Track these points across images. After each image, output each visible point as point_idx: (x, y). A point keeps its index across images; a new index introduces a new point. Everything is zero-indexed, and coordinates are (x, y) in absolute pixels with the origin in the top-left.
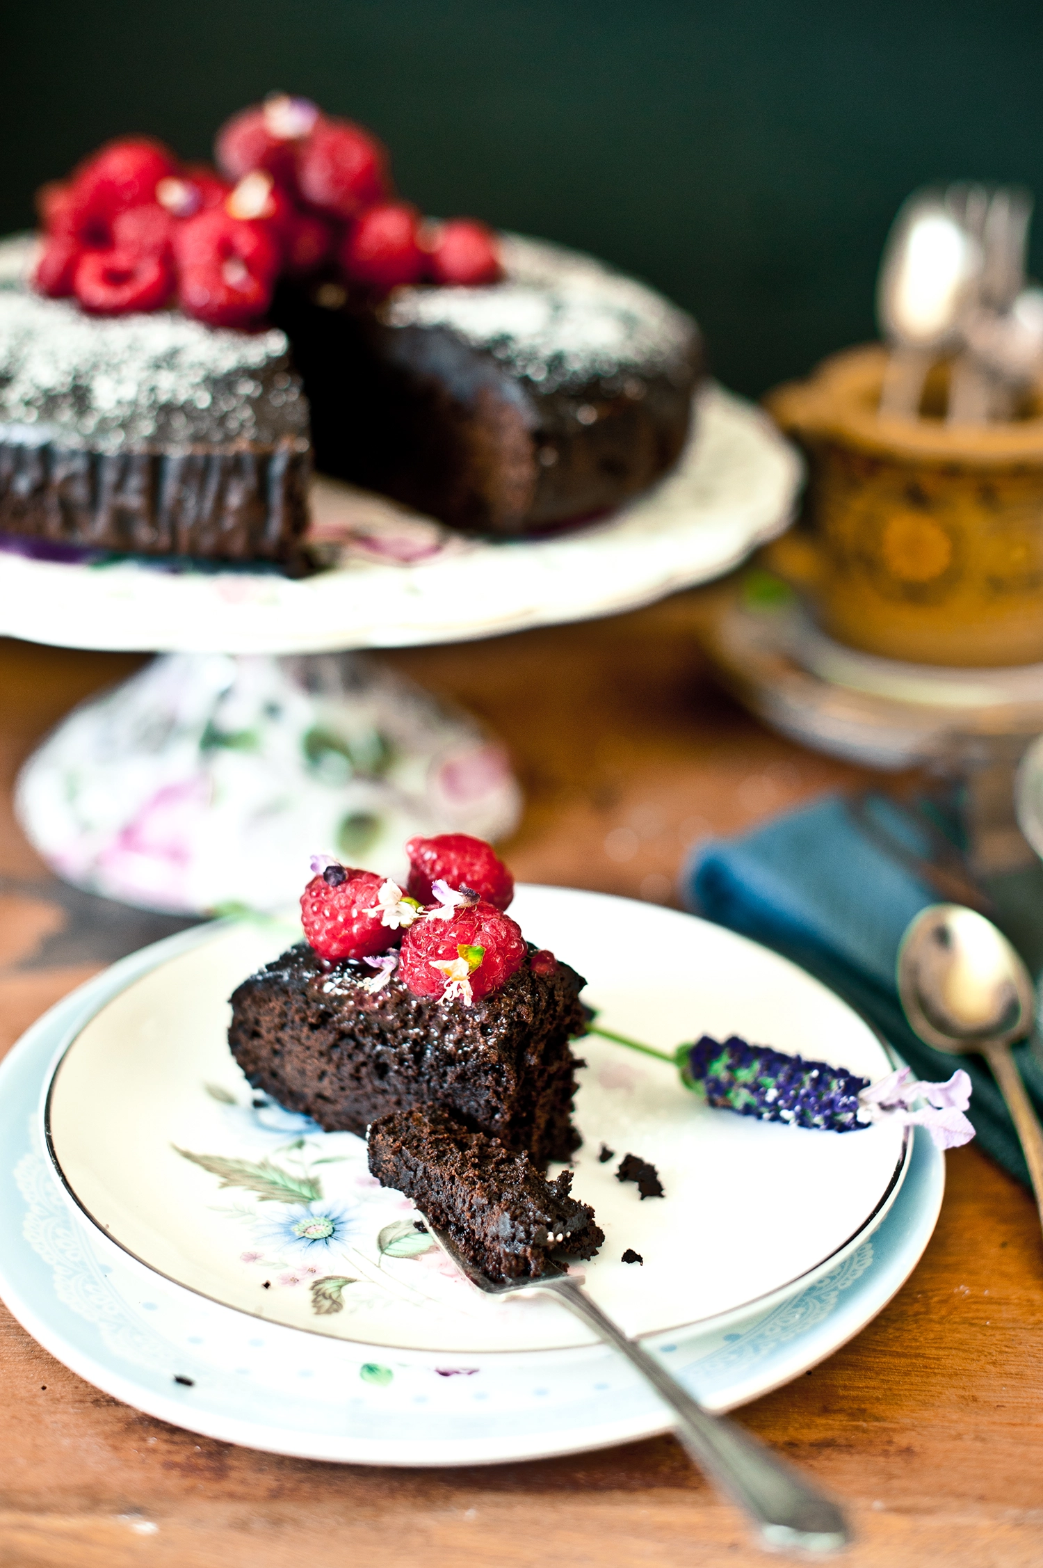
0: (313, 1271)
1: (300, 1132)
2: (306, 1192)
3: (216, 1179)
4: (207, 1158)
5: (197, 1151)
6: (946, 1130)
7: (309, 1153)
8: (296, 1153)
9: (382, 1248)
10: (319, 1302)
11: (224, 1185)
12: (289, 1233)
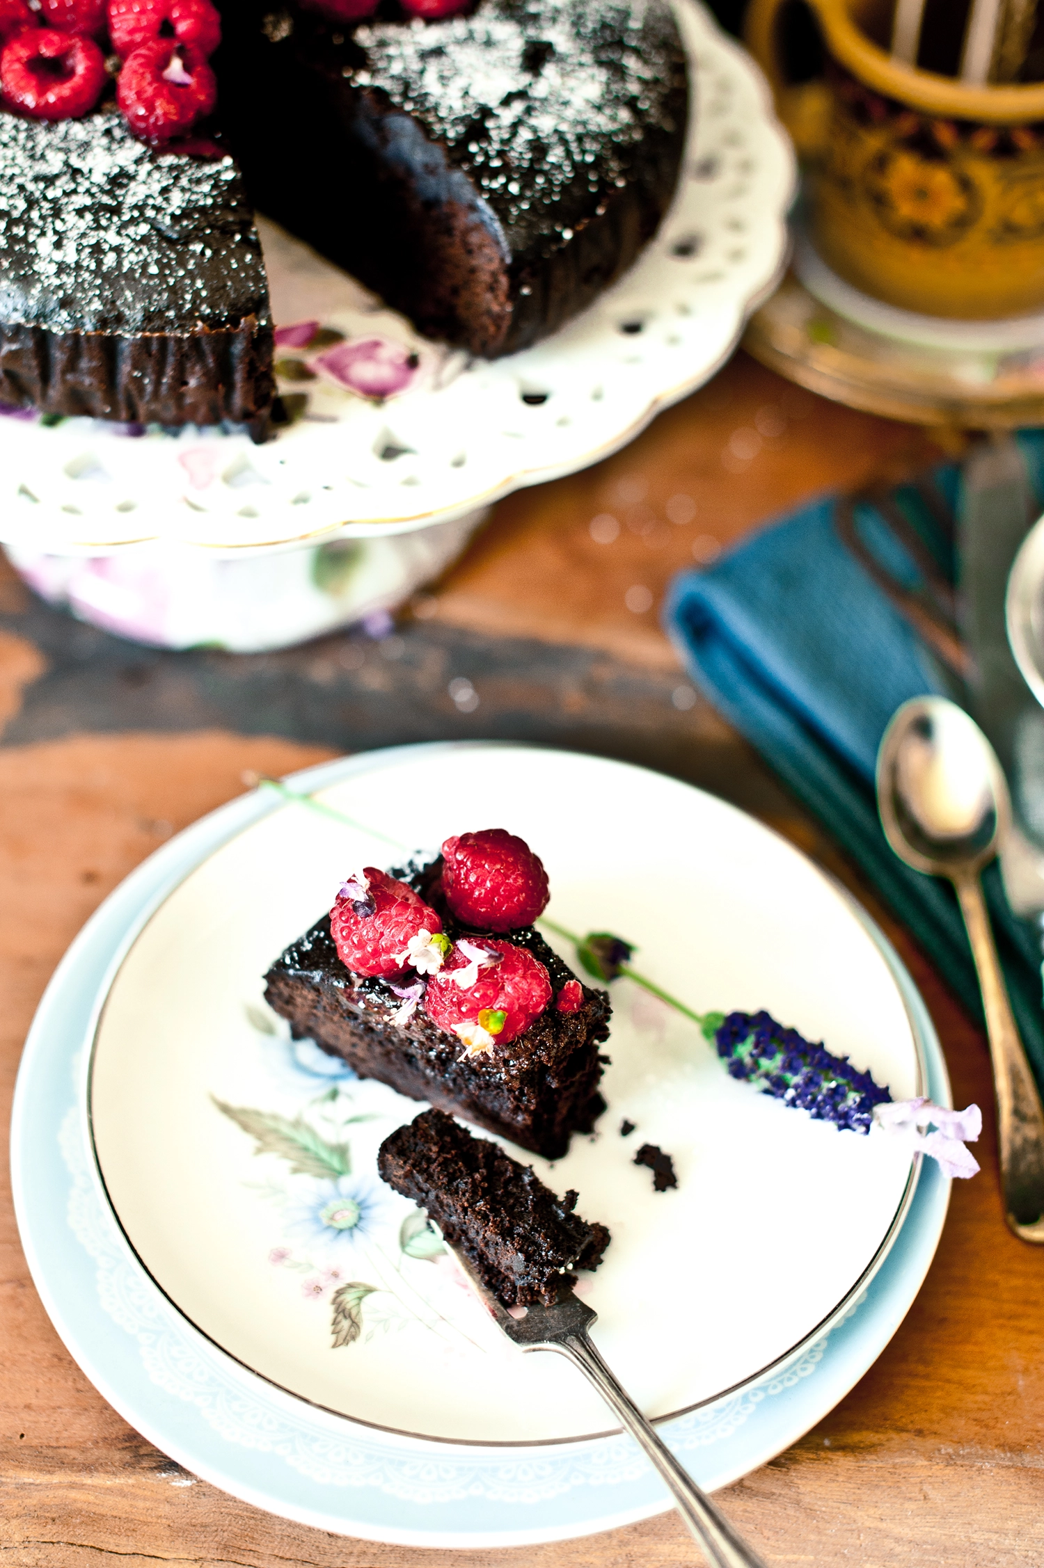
0: (335, 1275)
1: (335, 1078)
2: (336, 1163)
3: (251, 1142)
4: (244, 1112)
5: (235, 1103)
6: (951, 1163)
7: (342, 1108)
8: (329, 1105)
9: (403, 1244)
10: (339, 1323)
11: (259, 1151)
12: (317, 1220)
